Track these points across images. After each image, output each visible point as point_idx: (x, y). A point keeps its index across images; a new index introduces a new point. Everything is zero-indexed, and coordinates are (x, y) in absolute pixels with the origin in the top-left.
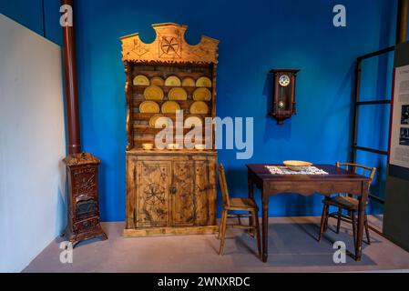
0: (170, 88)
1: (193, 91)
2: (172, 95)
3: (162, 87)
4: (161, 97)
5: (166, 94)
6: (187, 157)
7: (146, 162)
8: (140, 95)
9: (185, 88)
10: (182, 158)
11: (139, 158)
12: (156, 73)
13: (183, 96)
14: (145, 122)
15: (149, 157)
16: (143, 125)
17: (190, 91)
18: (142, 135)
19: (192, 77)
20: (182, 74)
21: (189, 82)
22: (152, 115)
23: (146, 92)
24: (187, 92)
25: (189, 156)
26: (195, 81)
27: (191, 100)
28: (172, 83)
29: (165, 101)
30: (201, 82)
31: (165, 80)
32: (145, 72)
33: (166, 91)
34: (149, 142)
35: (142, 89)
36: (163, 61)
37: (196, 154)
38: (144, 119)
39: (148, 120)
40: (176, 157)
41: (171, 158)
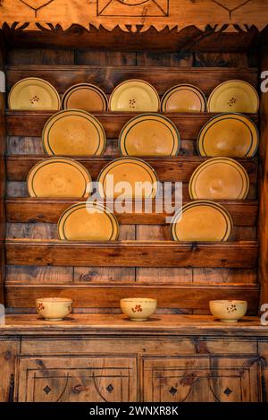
0: (126, 117)
1: (201, 127)
2: (133, 140)
3: (103, 116)
5: (112, 138)
6: (188, 344)
7: (50, 362)
8: (29, 142)
9: (174, 117)
10: (170, 347)
11: (28, 347)
12: (80, 71)
13: (167, 144)
14: (43, 229)
15: (65, 346)
16: (39, 236)
17: (191, 128)
18: (31, 269)
19: (195, 84)
20: (164, 74)
21: (185, 100)
22: (69, 204)
23: (52, 132)
24: (181, 130)
25: (195, 338)
26: (207, 94)
27: (191, 156)
28: (132, 102)
29: (107, 160)
30: (223, 97)
31: (109, 92)
32: (45, 68)
33: (114, 126)
34: (55, 291)
35: (36, 123)
36: (110, 26)
37: (220, 334)
38: (41, 219)
39: (55, 221)
40: (150, 345)
41: (134, 347)
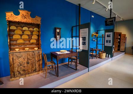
0: (25, 30)
1: (33, 32)
2: (25, 33)
3: (22, 30)
4: (21, 33)
5: (23, 32)
6: (32, 52)
7: (17, 55)
8: (13, 32)
9: (30, 31)
10: (30, 52)
11: (14, 54)
12: (19, 25)
13: (29, 33)
14: (15, 42)
15: (19, 53)
16: (15, 43)
17: (32, 32)
18: (14, 46)
19: (32, 28)
20: (29, 27)
21: (31, 29)
22: (18, 39)
23: (16, 32)
25: (33, 51)
26: (33, 29)
27: (32, 34)
28: (25, 29)
29: (23, 35)
30: (35, 29)
31: (23, 28)
32: (15, 25)
33: (23, 31)
34: (17, 48)
35: (14, 31)
36: (23, 22)
37: (35, 51)
38: (15, 41)
39: (17, 41)
40: (28, 52)
41: (27, 53)
